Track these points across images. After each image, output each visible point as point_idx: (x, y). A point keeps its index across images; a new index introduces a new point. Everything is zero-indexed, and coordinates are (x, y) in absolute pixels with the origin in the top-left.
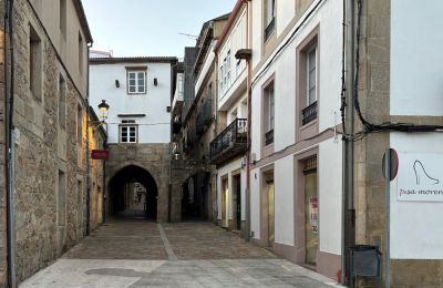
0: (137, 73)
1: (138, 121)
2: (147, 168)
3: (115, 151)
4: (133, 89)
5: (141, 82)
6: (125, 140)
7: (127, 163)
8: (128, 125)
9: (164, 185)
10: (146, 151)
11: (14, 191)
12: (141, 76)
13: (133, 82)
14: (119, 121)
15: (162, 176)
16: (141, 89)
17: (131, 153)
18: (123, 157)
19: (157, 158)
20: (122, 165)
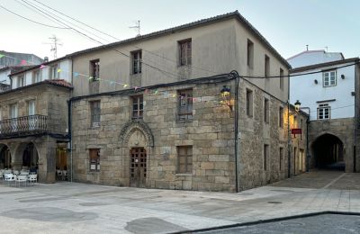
0: (329, 73)
1: (330, 104)
2: (337, 135)
3: (314, 125)
4: (327, 84)
5: (333, 78)
6: (321, 117)
7: (323, 133)
8: (324, 108)
9: (350, 147)
10: (336, 124)
11: (238, 156)
12: (333, 74)
13: (327, 79)
14: (318, 106)
15: (348, 140)
16: (333, 83)
17: (325, 126)
18: (320, 129)
19: (345, 128)
20: (320, 134)
